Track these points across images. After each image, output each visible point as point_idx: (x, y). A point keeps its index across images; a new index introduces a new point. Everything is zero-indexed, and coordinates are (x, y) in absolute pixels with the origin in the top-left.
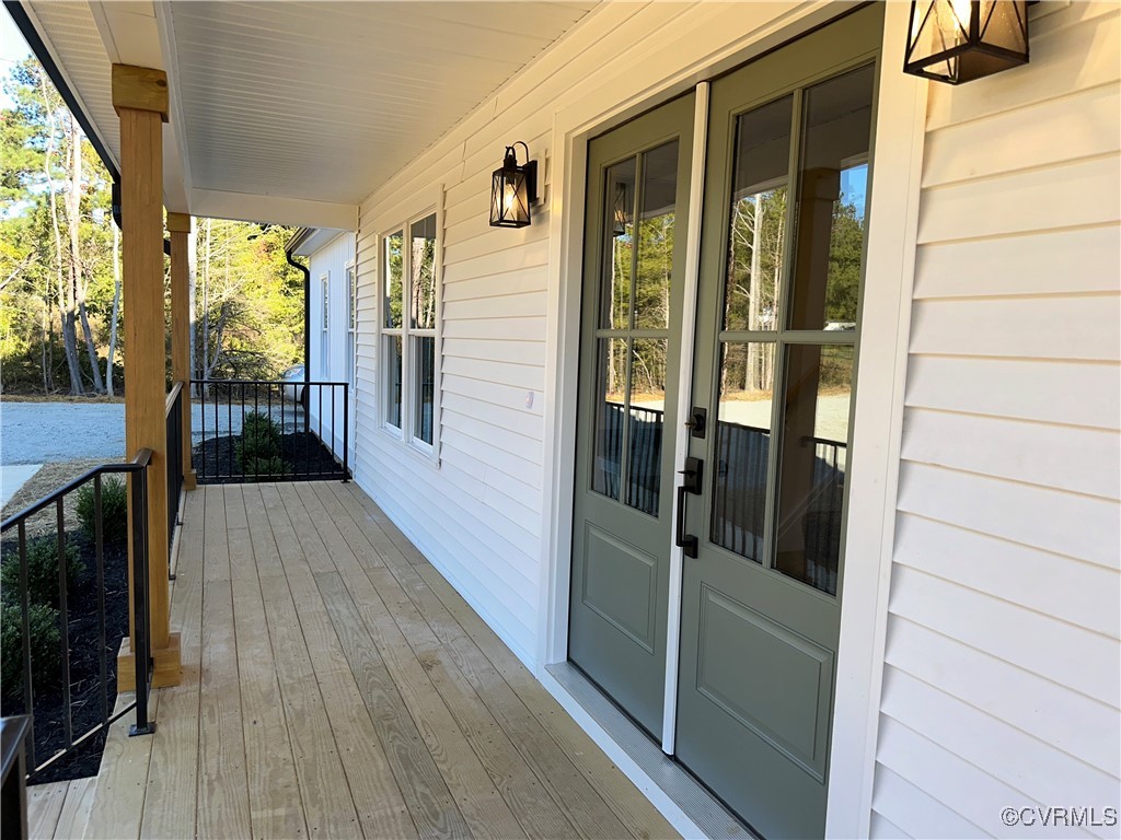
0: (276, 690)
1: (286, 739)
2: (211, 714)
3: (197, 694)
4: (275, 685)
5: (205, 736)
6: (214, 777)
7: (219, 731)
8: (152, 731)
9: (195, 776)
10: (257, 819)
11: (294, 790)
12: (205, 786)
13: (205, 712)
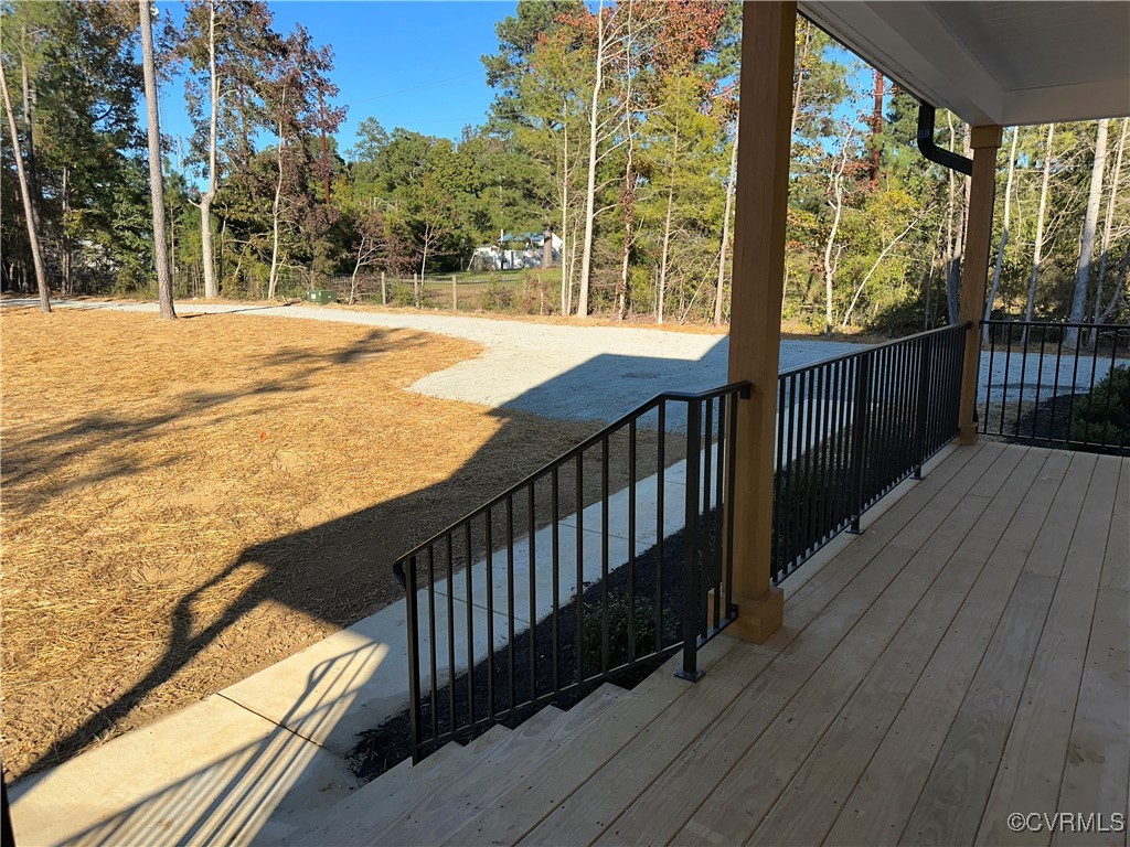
0: (847, 694)
1: (803, 757)
2: (760, 689)
3: (767, 661)
4: (852, 688)
5: (733, 709)
6: (697, 759)
7: (749, 711)
8: (695, 681)
9: (683, 747)
10: (688, 831)
11: (752, 822)
12: (682, 764)
13: (759, 682)
